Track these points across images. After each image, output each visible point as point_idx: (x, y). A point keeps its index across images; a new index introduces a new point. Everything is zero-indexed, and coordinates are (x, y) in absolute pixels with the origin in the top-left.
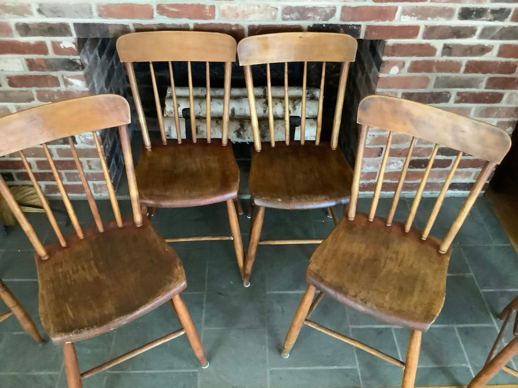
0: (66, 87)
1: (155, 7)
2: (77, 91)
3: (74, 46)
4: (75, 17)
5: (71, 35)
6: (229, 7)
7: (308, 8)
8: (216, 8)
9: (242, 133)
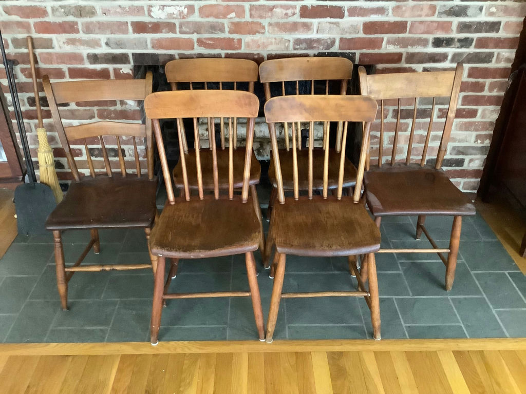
0: (122, 106)
1: (195, 40)
2: (130, 110)
3: (131, 72)
4: (134, 49)
5: (129, 63)
6: (252, 40)
7: (314, 40)
8: (243, 40)
9: (261, 151)
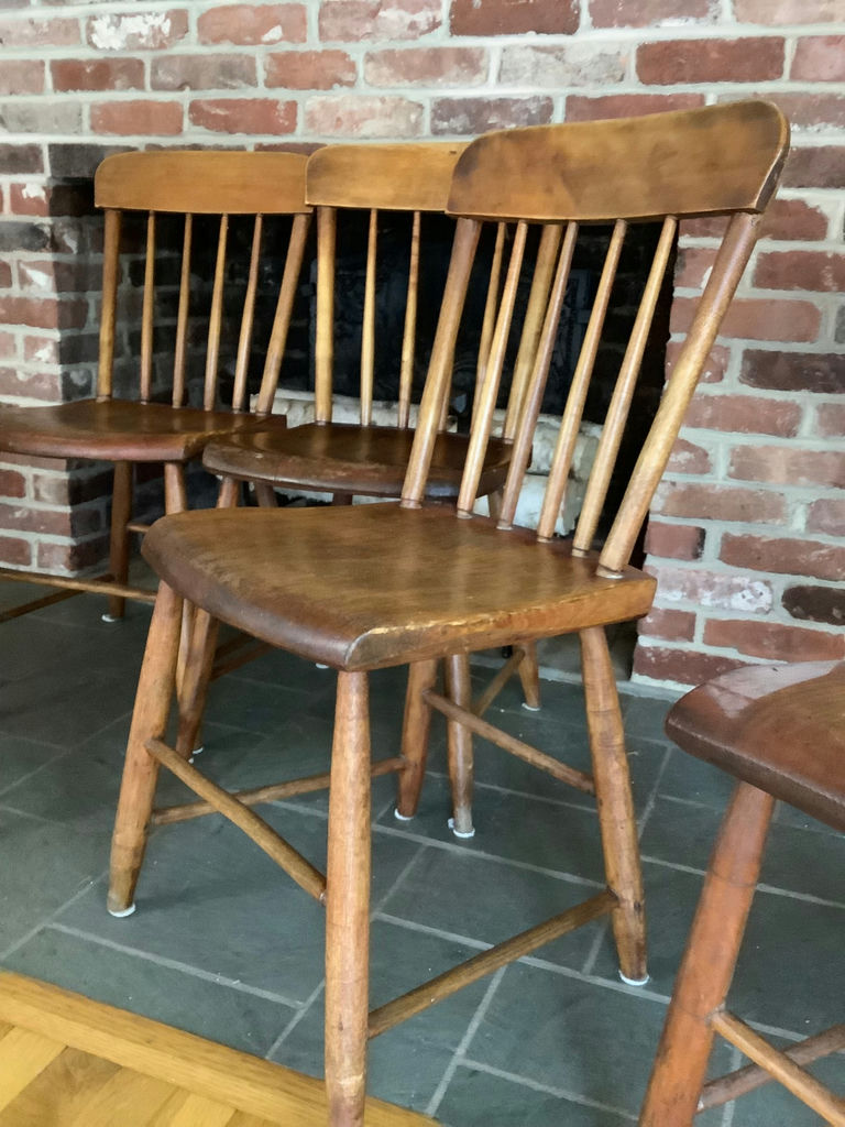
0: (22, 288)
1: (186, 107)
2: (38, 298)
3: (42, 194)
4: (52, 132)
5: (42, 171)
6: (324, 105)
7: (489, 103)
8: (300, 107)
